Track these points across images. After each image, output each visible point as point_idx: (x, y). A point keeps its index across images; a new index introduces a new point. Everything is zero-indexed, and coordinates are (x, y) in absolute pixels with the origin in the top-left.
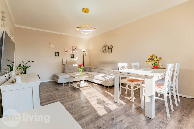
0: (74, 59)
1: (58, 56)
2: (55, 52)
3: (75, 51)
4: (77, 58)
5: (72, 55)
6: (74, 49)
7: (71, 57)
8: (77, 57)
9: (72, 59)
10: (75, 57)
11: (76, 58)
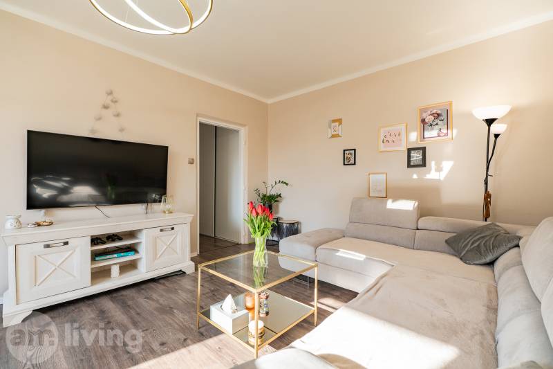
0: (429, 172)
1: (355, 164)
2: (344, 150)
3: (431, 133)
4: (447, 165)
5: (416, 157)
6: (429, 119)
7: (409, 166)
8: (448, 159)
9: (415, 174)
10: (431, 163)
11: (439, 169)
